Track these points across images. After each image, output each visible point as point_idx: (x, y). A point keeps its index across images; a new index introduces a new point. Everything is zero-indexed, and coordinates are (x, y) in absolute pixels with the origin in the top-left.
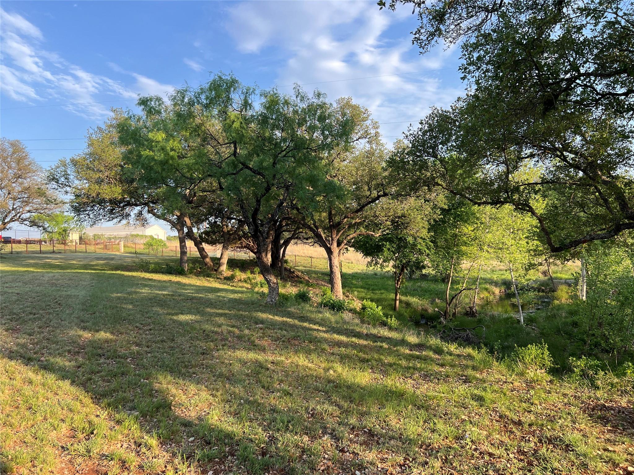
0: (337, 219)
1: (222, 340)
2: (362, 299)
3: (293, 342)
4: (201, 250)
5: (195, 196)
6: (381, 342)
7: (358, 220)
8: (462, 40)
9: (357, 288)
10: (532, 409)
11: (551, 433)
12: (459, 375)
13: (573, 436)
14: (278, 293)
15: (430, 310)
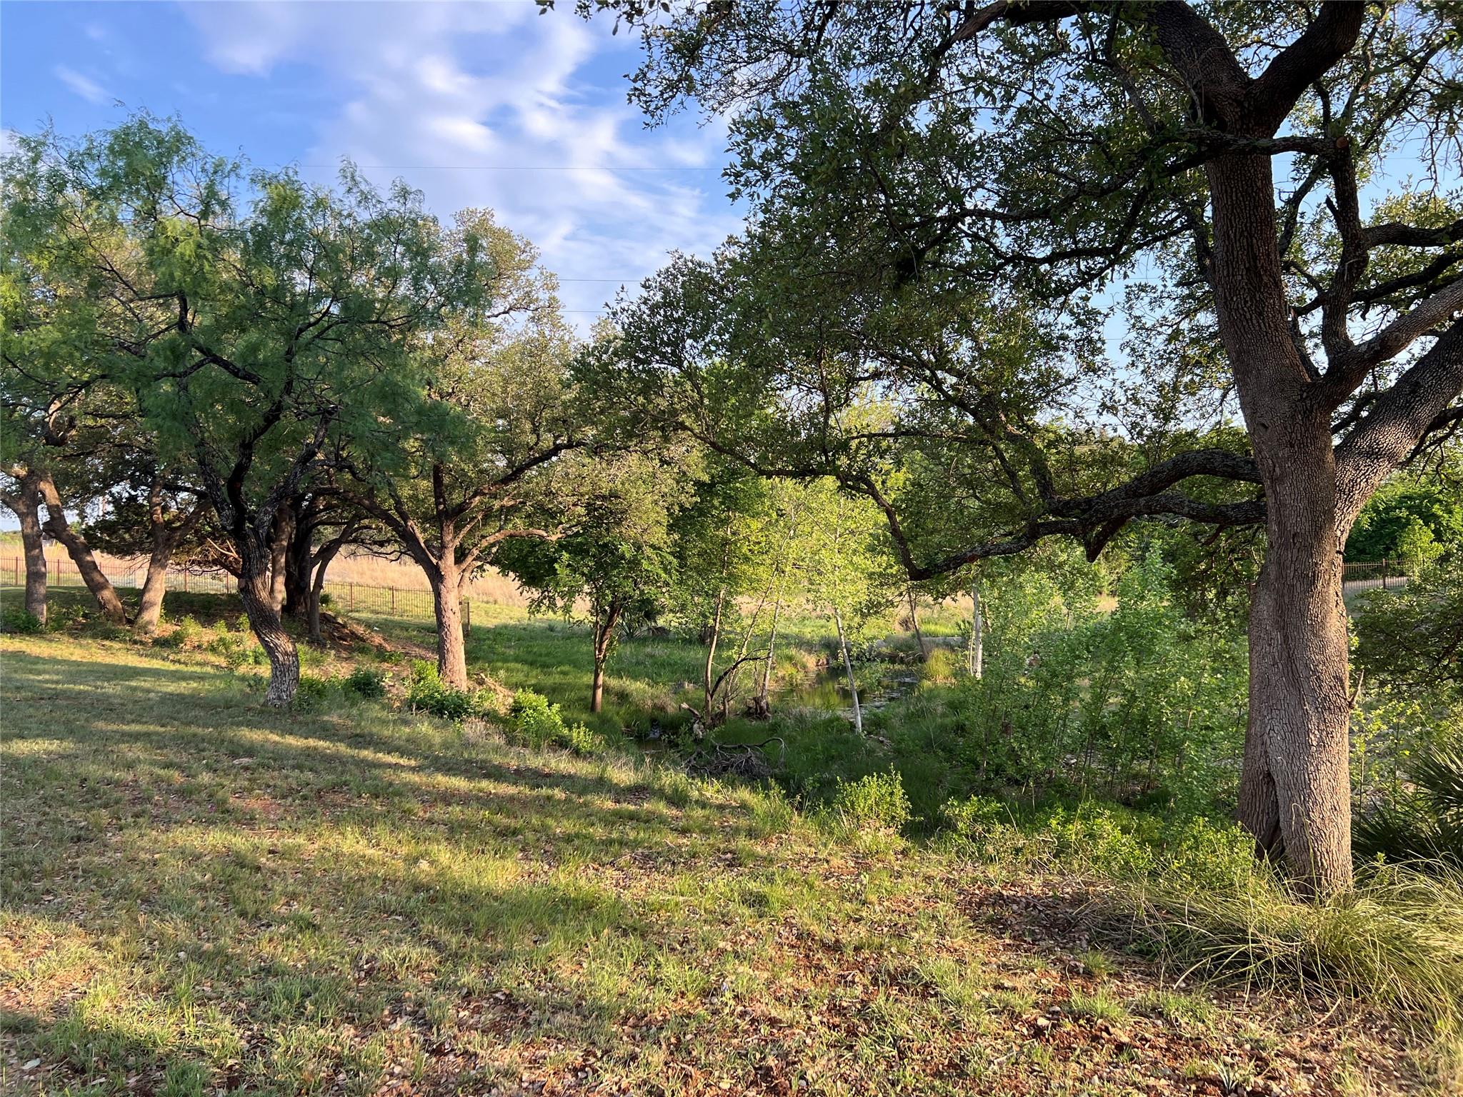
0: (457, 497)
1: (133, 802)
2: (514, 687)
3: (329, 798)
4: (88, 569)
5: (72, 425)
6: (551, 786)
7: (507, 502)
8: (738, 108)
9: (505, 660)
10: (864, 914)
11: (896, 962)
12: (719, 850)
13: (939, 965)
14: (297, 679)
15: (671, 708)
